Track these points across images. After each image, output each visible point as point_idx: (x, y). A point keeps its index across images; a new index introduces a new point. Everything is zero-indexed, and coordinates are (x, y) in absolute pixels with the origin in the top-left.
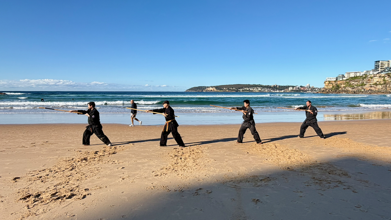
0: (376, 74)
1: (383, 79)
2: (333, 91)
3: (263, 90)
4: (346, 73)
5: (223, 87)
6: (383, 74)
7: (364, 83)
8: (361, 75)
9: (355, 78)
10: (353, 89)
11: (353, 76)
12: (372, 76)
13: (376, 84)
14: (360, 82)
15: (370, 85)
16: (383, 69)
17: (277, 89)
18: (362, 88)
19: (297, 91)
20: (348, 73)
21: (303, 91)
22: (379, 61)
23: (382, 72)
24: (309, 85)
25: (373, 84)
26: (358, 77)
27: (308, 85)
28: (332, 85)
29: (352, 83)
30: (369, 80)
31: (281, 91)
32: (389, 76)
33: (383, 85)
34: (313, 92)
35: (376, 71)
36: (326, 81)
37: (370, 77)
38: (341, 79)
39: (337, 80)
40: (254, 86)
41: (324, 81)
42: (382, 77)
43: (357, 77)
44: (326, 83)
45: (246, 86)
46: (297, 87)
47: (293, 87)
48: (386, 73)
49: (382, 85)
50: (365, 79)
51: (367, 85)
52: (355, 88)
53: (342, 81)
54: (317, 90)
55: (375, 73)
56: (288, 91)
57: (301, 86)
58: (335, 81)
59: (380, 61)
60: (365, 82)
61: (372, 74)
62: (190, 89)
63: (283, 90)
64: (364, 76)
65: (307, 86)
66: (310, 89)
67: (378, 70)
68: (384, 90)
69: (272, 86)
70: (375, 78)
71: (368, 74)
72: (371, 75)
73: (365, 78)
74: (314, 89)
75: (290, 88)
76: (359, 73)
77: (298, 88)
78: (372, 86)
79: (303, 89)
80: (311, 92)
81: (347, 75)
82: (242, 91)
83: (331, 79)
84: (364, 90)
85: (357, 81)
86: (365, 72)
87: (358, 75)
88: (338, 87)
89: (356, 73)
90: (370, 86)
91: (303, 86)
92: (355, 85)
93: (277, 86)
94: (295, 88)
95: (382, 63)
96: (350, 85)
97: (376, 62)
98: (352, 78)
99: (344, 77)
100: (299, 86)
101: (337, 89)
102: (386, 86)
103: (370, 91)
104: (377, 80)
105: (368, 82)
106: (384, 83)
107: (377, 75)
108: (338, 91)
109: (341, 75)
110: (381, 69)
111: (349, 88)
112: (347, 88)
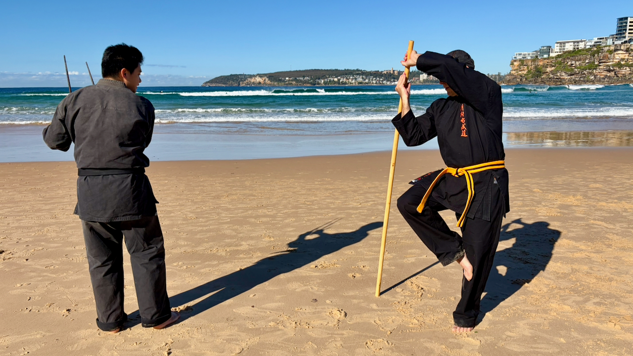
2: (529, 79)
3: (367, 81)
4: (557, 43)
5: (285, 77)
8: (588, 47)
9: (575, 53)
10: (572, 75)
11: (572, 49)
12: (612, 48)
13: (619, 65)
14: (587, 61)
15: (608, 66)
17: (394, 78)
18: (591, 73)
20: (560, 43)
22: (627, 18)
23: (631, 41)
25: (613, 66)
26: (583, 50)
28: (528, 68)
29: (569, 63)
30: (605, 57)
35: (620, 38)
36: (515, 61)
37: (608, 51)
38: (545, 56)
39: (537, 57)
40: (347, 72)
41: (510, 60)
43: (579, 50)
44: (516, 64)
45: (330, 72)
51: (602, 67)
52: (576, 73)
53: (548, 58)
55: (619, 42)
56: (418, 83)
58: (533, 60)
60: (596, 61)
61: (611, 44)
64: (595, 49)
69: (385, 72)
70: (617, 52)
71: (603, 45)
72: (609, 46)
73: (598, 52)
75: (421, 76)
76: (583, 43)
78: (612, 69)
81: (559, 48)
83: (523, 54)
84: (595, 77)
85: (580, 60)
86: (596, 39)
87: (581, 46)
88: (539, 71)
89: (578, 42)
90: (607, 69)
92: (576, 67)
95: (632, 22)
96: (565, 68)
97: (621, 19)
98: (569, 52)
99: (553, 51)
101: (537, 76)
103: (606, 79)
104: (622, 56)
105: (604, 60)
107: (622, 48)
108: (540, 79)
109: (545, 48)
110: (629, 33)
111: (563, 74)
112: (559, 74)
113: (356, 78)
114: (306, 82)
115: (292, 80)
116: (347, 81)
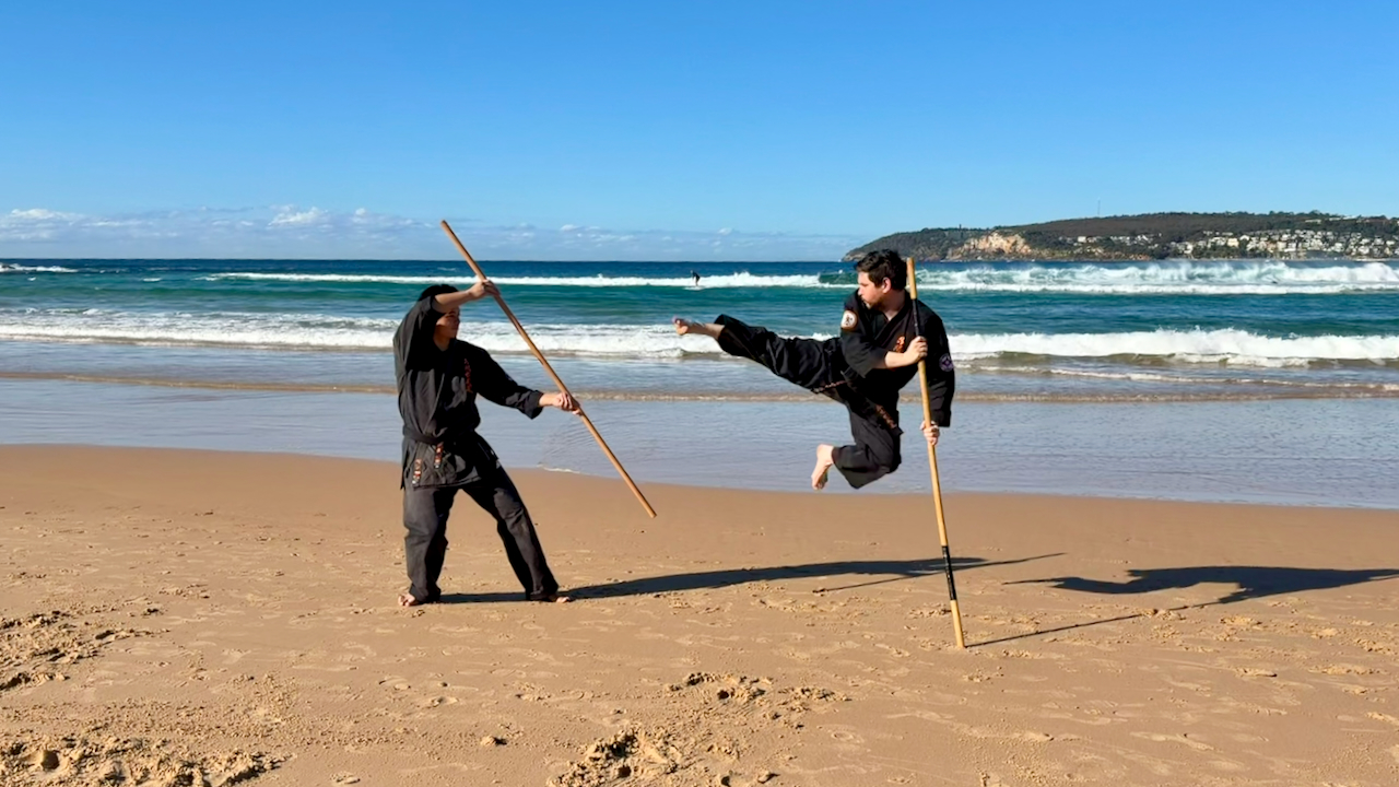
113: (1300, 240)
116: (1270, 248)
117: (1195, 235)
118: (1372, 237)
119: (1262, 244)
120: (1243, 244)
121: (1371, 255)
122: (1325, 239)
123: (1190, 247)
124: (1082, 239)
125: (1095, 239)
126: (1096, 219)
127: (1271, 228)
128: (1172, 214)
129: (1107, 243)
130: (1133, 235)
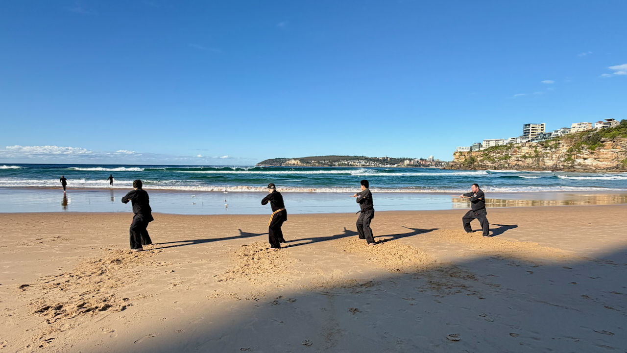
0: (525, 143)
1: (534, 149)
2: (465, 166)
3: (368, 164)
4: (485, 141)
5: (311, 160)
6: (534, 143)
7: (508, 155)
8: (505, 144)
9: (497, 147)
10: (493, 163)
11: (494, 145)
12: (520, 145)
13: (525, 157)
14: (504, 154)
15: (517, 157)
16: (535, 136)
17: (387, 163)
18: (506, 162)
19: (416, 166)
20: (487, 141)
21: (424, 165)
22: (529, 125)
23: (532, 140)
24: (433, 157)
25: (521, 157)
26: (501, 146)
27: (431, 157)
28: (465, 158)
29: (492, 155)
30: (515, 151)
31: (393, 166)
32: (542, 145)
33: (534, 159)
34: (438, 167)
35: (525, 138)
36: (457, 152)
37: (517, 147)
38: (477, 150)
39: (471, 150)
40: (355, 158)
41: (454, 152)
42: (533, 147)
43: (499, 146)
44: (457, 154)
45: (343, 158)
46: (416, 160)
47: (410, 160)
48: (539, 141)
49: (533, 157)
50: (509, 150)
51: (513, 158)
52: (496, 162)
53: (478, 151)
54: (444, 164)
55: (524, 141)
56: (403, 166)
57: (421, 159)
58: (469, 153)
59: (531, 125)
60: (509, 153)
61: (520, 142)
62: (262, 163)
63: (396, 165)
64: (509, 145)
65: (430, 159)
66: (433, 163)
67: (528, 138)
68: (535, 165)
69: (381, 159)
70: (523, 148)
71: (515, 143)
72: (518, 144)
73: (510, 148)
74: (439, 162)
75: (405, 161)
76: (502, 141)
77: (418, 162)
78: (520, 159)
79: (424, 162)
80: (434, 167)
81: (485, 144)
82: (339, 165)
83: (463, 148)
84: (509, 165)
85: (499, 153)
86: (510, 139)
87: (501, 143)
88: (473, 160)
89: (498, 141)
90: (517, 159)
91: (424, 158)
92: (496, 158)
93: (387, 158)
94: (413, 161)
95: (534, 127)
96: (489, 158)
97: (526, 125)
98: (492, 147)
99: (482, 146)
100: (419, 159)
101: (471, 164)
102: (539, 160)
103: (516, 167)
104: (527, 151)
105: (514, 153)
106: (536, 156)
107: (527, 145)
108: (472, 166)
109: (476, 144)
110: (532, 135)
111: (488, 162)
112: (485, 162)
113: (360, 162)
114: (325, 164)
115: (316, 163)
116: (354, 164)
117: (338, 161)
118: (374, 161)
119: (352, 163)
120: (348, 163)
121: (374, 166)
122: (365, 162)
123: (337, 163)
124: (313, 161)
125: (316, 161)
126: (316, 157)
127: (354, 159)
128: (333, 156)
129: (319, 163)
130: (324, 160)
